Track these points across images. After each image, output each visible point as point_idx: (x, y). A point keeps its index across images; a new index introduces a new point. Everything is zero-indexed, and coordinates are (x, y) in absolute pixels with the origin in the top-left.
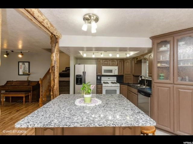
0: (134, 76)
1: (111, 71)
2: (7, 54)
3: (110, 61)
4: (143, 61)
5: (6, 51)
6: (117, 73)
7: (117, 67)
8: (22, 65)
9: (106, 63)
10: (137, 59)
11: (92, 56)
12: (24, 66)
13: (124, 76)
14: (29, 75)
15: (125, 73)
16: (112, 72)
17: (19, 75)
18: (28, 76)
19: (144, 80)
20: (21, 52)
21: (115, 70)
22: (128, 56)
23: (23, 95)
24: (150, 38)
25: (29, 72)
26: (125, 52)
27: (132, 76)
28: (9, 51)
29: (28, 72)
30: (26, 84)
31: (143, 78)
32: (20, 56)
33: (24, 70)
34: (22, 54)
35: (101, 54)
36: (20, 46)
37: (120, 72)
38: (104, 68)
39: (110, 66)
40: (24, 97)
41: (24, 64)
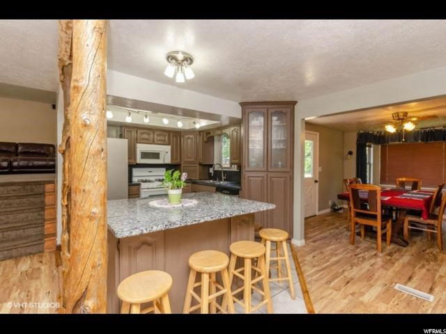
0: (200, 164)
1: (156, 155)
3: (154, 133)
4: (216, 138)
6: (168, 161)
7: (169, 147)
9: (145, 136)
10: (209, 133)
11: (125, 119)
13: (182, 166)
15: (185, 159)
16: (158, 158)
19: (221, 171)
21: (165, 153)
22: (198, 126)
24: (240, 104)
26: (194, 120)
27: (198, 165)
31: (217, 168)
35: (146, 117)
37: (174, 158)
38: (141, 148)
39: (153, 143)
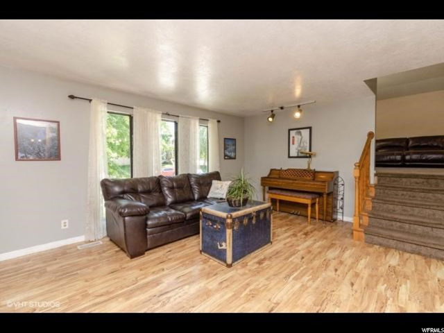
2: (273, 116)
5: (271, 109)
8: (295, 137)
12: (300, 137)
14: (310, 157)
17: (289, 157)
18: (307, 160)
20: (299, 106)
23: (306, 200)
25: (310, 150)
28: (276, 108)
29: (308, 151)
30: (308, 178)
32: (298, 115)
33: (299, 146)
34: (301, 111)
36: (298, 92)
40: (309, 205)
41: (300, 133)
